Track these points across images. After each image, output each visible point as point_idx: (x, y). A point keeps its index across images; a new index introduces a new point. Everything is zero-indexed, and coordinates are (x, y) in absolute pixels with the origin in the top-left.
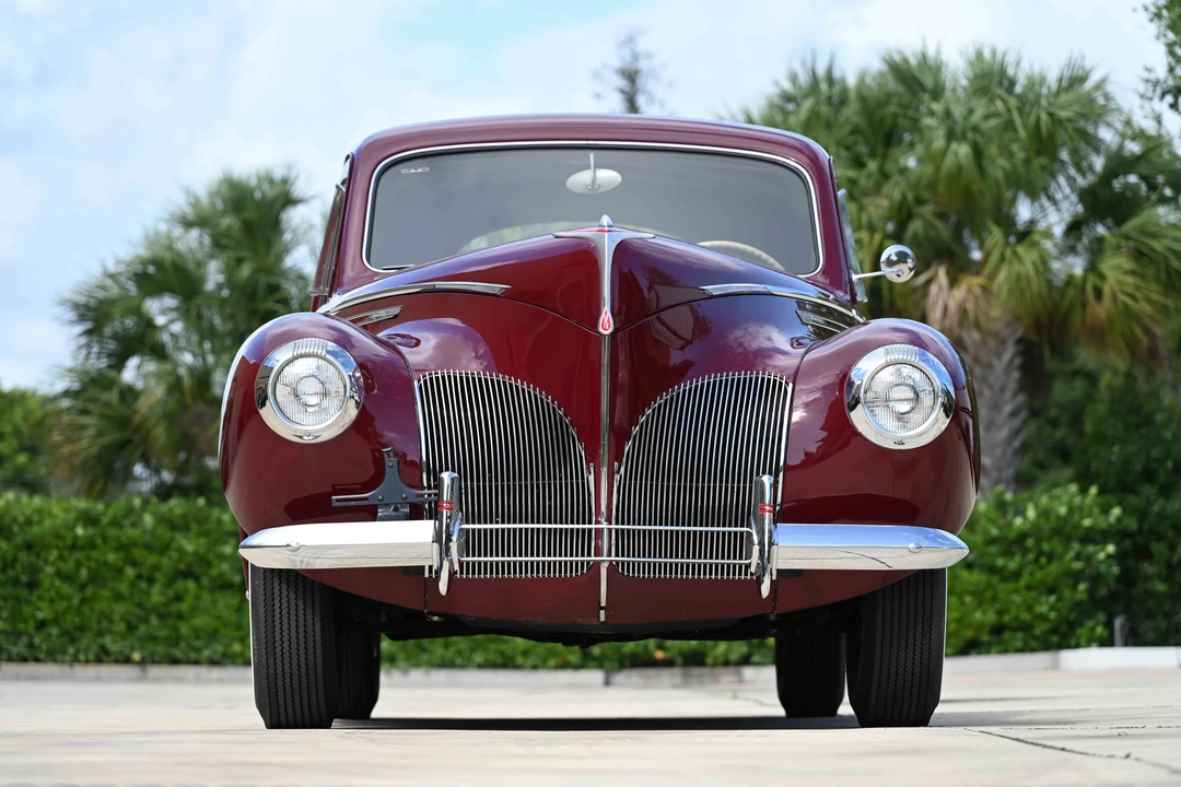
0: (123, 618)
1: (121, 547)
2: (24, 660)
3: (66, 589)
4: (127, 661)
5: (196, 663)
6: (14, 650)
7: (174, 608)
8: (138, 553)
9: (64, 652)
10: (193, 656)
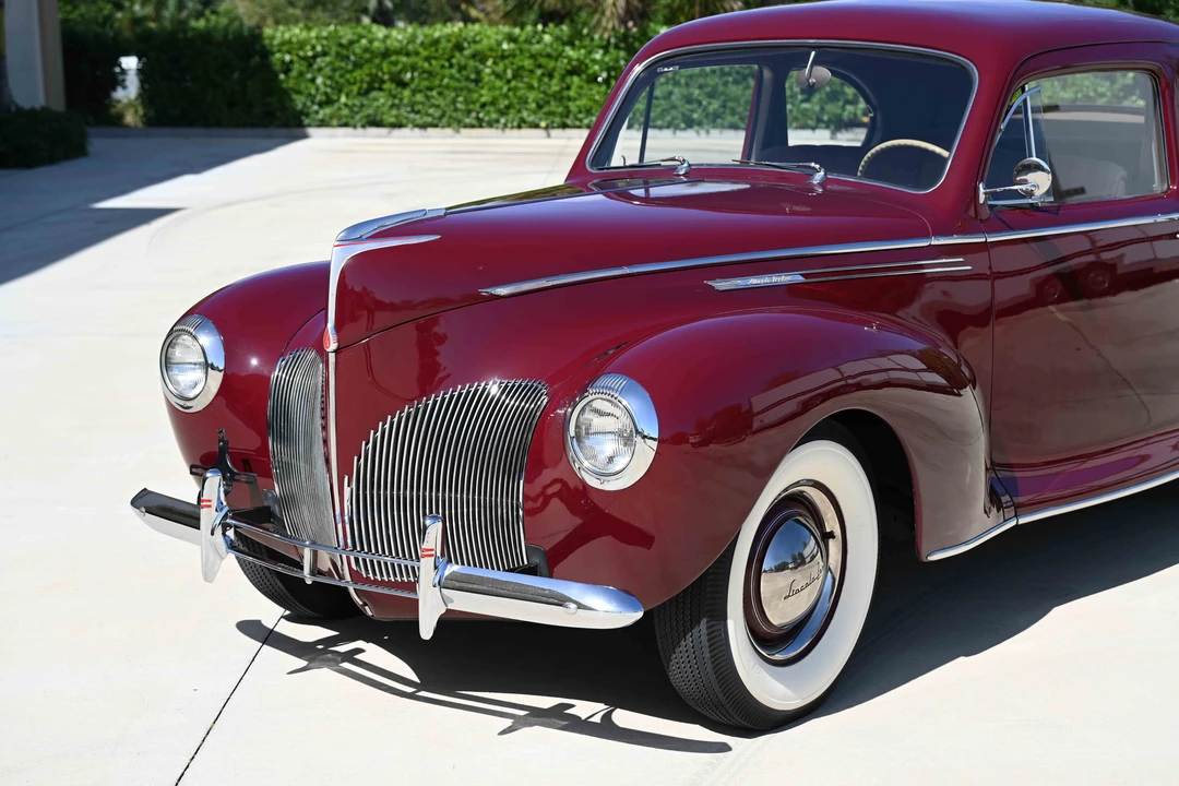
0: (534, 100)
1: (533, 56)
2: (473, 126)
3: (498, 83)
4: (537, 126)
5: (579, 127)
6: (467, 121)
7: (565, 93)
8: (543, 61)
9: (497, 121)
10: (578, 123)
